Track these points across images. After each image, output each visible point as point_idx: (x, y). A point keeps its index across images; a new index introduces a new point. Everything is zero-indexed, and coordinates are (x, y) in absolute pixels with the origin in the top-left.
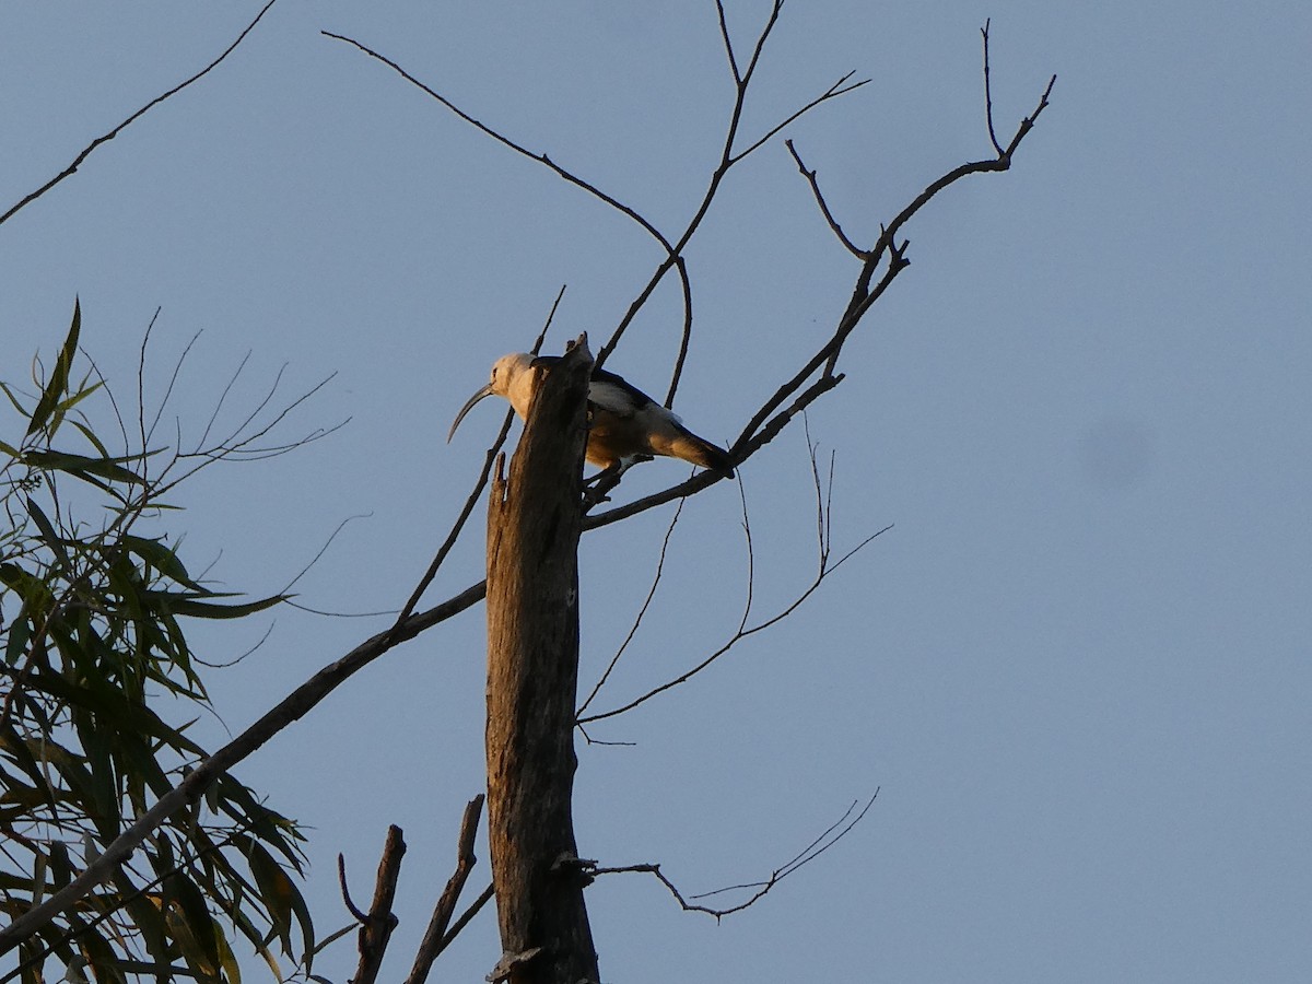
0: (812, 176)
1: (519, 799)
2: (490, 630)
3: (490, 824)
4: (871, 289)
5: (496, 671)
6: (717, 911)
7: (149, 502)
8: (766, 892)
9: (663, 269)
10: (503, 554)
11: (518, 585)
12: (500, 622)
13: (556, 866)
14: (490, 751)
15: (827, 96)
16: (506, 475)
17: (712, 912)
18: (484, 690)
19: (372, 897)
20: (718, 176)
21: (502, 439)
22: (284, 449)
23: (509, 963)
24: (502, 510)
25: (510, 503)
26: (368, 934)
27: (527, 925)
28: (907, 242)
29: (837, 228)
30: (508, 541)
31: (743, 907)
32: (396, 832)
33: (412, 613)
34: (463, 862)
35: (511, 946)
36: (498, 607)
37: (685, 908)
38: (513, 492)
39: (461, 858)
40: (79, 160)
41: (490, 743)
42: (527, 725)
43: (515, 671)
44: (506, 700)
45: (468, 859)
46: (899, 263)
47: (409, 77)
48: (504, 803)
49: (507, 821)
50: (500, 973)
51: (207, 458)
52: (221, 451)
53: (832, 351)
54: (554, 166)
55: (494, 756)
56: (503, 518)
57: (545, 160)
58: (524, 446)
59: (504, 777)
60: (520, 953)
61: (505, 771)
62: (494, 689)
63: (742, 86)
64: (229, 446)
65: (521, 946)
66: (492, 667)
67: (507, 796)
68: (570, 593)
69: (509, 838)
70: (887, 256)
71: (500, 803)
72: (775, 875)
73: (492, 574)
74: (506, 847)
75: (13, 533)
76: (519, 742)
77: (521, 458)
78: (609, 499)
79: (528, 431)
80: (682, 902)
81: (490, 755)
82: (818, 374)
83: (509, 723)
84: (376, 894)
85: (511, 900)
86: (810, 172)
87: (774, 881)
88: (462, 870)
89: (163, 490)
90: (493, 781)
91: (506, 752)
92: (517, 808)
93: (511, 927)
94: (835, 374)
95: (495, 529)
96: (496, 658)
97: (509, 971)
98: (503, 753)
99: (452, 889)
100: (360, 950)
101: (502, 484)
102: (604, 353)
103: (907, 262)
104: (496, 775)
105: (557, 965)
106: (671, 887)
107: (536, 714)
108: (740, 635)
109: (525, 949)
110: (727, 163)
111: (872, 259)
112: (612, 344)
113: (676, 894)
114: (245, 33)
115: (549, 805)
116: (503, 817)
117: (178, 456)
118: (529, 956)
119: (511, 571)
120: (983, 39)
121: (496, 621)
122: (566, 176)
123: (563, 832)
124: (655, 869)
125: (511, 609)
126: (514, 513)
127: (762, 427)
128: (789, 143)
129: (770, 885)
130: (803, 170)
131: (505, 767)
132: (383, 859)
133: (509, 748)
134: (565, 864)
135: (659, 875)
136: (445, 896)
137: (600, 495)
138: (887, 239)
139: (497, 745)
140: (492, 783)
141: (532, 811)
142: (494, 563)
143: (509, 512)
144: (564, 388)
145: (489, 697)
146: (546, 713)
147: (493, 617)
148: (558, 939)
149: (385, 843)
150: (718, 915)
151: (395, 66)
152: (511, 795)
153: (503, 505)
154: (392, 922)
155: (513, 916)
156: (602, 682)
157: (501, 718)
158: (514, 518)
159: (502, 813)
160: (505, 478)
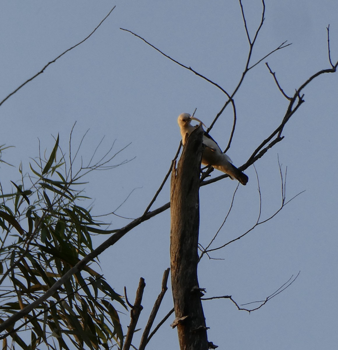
0: (274, 74)
1: (181, 269)
2: (171, 216)
3: (172, 277)
4: (293, 109)
5: (173, 229)
6: (249, 310)
7: (72, 182)
8: (264, 304)
9: (227, 103)
10: (176, 192)
11: (180, 202)
12: (175, 214)
13: (192, 290)
14: (172, 254)
15: (278, 48)
16: (176, 167)
17: (247, 310)
18: (169, 235)
19: (135, 300)
20: (244, 74)
21: (177, 157)
22: (115, 166)
23: (178, 321)
24: (175, 178)
25: (178, 176)
26: (134, 312)
27: (183, 309)
28: (303, 95)
29: (282, 90)
30: (177, 188)
31: (257, 309)
32: (142, 280)
33: (148, 212)
34: (163, 289)
35: (179, 315)
36: (174, 209)
37: (239, 309)
38: (179, 172)
39: (163, 288)
40: (44, 69)
41: (172, 252)
42: (183, 246)
43: (179, 229)
44: (176, 238)
45: (165, 288)
46: (301, 101)
47: (147, 43)
48: (176, 270)
49: (177, 276)
50: (175, 324)
51: (91, 169)
52: (95, 167)
53: (280, 129)
54: (193, 71)
55: (173, 256)
56: (176, 181)
57: (190, 69)
58: (182, 158)
59: (176, 263)
60: (181, 318)
61: (176, 260)
62: (173, 234)
63: (252, 45)
64: (97, 165)
65: (181, 315)
66: (172, 228)
67: (177, 268)
68: (196, 204)
69: (178, 281)
70: (297, 99)
71: (175, 270)
72: (267, 298)
73: (172, 199)
74: (177, 284)
75: (38, 201)
76: (181, 251)
77: (181, 162)
78: (210, 176)
79: (183, 153)
80: (238, 307)
81: (172, 255)
82: (276, 137)
83: (177, 245)
84: (136, 299)
85: (178, 301)
86: (273, 72)
87: (267, 300)
88: (163, 292)
89: (77, 179)
90: (173, 263)
91: (177, 254)
92: (180, 272)
93: (178, 310)
94: (281, 136)
95: (173, 184)
96: (173, 225)
97: (178, 323)
98: (176, 255)
99: (160, 297)
100: (131, 317)
101: (175, 170)
102: (209, 130)
103: (303, 101)
104: (173, 262)
105: (192, 321)
106: (235, 303)
107: (186, 242)
108: (257, 224)
109: (183, 316)
110: (247, 70)
111: (293, 100)
112: (211, 127)
113: (237, 305)
114: (96, 29)
115: (190, 271)
116: (176, 275)
117: (82, 168)
118: (184, 319)
119: (178, 197)
120: (327, 31)
121: (173, 213)
122: (197, 74)
123: (195, 280)
124: (230, 297)
125: (178, 209)
126: (179, 179)
127: (258, 153)
128: (267, 64)
129: (266, 301)
130: (271, 72)
131: (176, 258)
132: (138, 288)
133: (178, 253)
134: (195, 290)
135: (231, 299)
136: (158, 300)
137: (207, 174)
138: (297, 94)
139: (174, 252)
140: (172, 264)
141: (185, 273)
142: (173, 195)
143: (178, 178)
144: (195, 140)
145: (171, 237)
146: (189, 242)
147: (172, 212)
148: (193, 313)
149: (139, 283)
150: (250, 311)
151: (143, 39)
152: (178, 268)
153: (176, 176)
154: (141, 308)
155: (179, 306)
156: (214, 239)
157: (175, 244)
158: (179, 181)
159: (175, 274)
160: (176, 168)
